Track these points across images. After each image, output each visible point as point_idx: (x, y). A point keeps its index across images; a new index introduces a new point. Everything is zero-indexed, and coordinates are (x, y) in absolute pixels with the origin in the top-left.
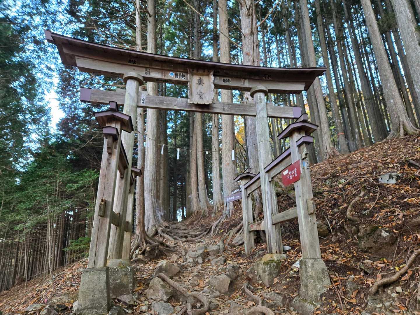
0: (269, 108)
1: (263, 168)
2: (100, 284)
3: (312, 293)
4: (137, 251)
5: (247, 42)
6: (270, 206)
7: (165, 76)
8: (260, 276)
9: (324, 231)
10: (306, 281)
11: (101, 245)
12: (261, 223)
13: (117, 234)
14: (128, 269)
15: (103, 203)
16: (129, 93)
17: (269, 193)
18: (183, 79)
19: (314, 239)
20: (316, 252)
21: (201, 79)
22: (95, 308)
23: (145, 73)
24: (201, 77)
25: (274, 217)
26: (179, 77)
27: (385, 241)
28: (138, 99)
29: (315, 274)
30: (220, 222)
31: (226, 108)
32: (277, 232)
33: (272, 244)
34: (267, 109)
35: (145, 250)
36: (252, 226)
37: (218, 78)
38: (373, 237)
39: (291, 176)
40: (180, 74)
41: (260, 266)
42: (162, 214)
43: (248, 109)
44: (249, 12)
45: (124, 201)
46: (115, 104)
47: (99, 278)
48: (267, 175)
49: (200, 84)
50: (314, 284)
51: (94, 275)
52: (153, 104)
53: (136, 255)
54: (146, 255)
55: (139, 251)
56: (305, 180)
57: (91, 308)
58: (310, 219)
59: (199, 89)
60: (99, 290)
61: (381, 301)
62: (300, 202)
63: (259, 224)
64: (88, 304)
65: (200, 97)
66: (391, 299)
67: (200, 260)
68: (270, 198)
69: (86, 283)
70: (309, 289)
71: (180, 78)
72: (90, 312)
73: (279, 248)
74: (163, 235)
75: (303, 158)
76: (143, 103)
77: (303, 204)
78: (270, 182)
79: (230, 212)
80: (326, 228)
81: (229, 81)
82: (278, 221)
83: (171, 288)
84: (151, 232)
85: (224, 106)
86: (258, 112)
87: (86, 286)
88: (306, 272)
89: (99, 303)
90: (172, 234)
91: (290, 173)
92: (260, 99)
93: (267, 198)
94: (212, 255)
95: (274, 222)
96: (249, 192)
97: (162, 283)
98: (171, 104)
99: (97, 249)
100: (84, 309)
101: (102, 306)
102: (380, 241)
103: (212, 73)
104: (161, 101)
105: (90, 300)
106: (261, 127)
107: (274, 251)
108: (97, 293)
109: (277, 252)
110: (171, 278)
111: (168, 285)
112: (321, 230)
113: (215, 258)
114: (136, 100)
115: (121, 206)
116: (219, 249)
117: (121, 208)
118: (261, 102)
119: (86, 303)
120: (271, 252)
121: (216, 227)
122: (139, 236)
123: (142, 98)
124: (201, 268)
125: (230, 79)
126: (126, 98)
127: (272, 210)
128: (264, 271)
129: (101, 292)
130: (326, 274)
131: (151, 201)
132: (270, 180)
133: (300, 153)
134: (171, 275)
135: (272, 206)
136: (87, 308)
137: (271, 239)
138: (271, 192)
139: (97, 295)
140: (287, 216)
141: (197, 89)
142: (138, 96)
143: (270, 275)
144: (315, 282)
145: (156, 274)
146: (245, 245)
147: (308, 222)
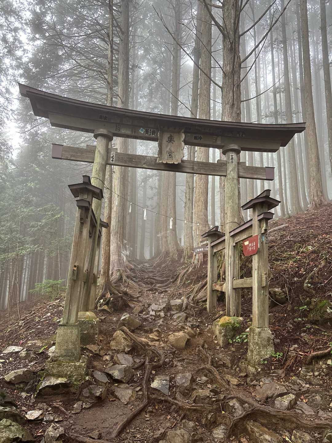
0: (240, 168)
1: (228, 231)
2: (73, 338)
3: (256, 358)
4: (102, 301)
5: (227, 81)
6: (232, 271)
7: (135, 132)
8: (216, 336)
9: (282, 298)
10: (252, 347)
11: (74, 304)
12: (223, 284)
13: (85, 289)
14: (94, 322)
15: (75, 269)
16: (99, 151)
17: (232, 257)
18: (153, 136)
19: (264, 310)
20: (264, 322)
21: (171, 136)
22: (69, 356)
23: (115, 129)
24: (172, 134)
25: (235, 282)
26: (149, 133)
27: (329, 317)
28: (107, 156)
29: (261, 341)
30: (187, 271)
31: (196, 168)
32: (236, 296)
33: (231, 307)
34: (238, 169)
35: (109, 300)
36: (215, 286)
37: (189, 134)
38: (320, 312)
39: (250, 248)
40: (150, 130)
41: (217, 327)
42: (128, 253)
43: (218, 169)
44: (231, 46)
45: (92, 259)
46: (88, 178)
47: (71, 332)
48: (231, 239)
49: (170, 141)
50: (259, 350)
51: (67, 329)
52: (122, 162)
53: (100, 305)
54: (110, 305)
55: (103, 301)
56: (263, 254)
57: (65, 356)
58: (262, 291)
59: (169, 148)
60: (71, 342)
61: (313, 371)
62: (255, 274)
63: (221, 285)
64: (63, 352)
65: (170, 155)
66: (321, 370)
67: (162, 314)
68: (232, 263)
69: (62, 336)
70: (254, 354)
71: (150, 135)
72: (64, 359)
73: (237, 311)
74: (128, 280)
75: (262, 233)
76: (112, 161)
77: (258, 276)
78: (234, 246)
79: (198, 262)
80: (283, 296)
81: (201, 138)
82: (238, 287)
83: (132, 341)
84: (114, 277)
85: (193, 166)
86: (228, 172)
87: (61, 338)
88: (253, 339)
89: (72, 353)
90: (137, 280)
91: (250, 245)
92: (232, 158)
93: (229, 262)
94: (174, 310)
95: (235, 287)
96: (215, 251)
97: (124, 336)
98: (140, 162)
99: (70, 308)
100: (59, 357)
101: (74, 355)
102: (326, 316)
103: (183, 131)
104: (130, 159)
105: (65, 350)
106: (230, 189)
107: (231, 313)
108: (70, 344)
109: (234, 315)
110: (133, 331)
111: (129, 338)
112: (280, 298)
113: (177, 313)
114: (105, 158)
115: (89, 264)
116: (182, 304)
117: (89, 265)
118: (232, 162)
119: (61, 352)
120: (229, 315)
121: (183, 276)
122: (103, 286)
123: (112, 156)
124: (162, 323)
125: (202, 136)
126: (96, 155)
127: (234, 274)
128: (220, 333)
129: (74, 344)
130: (270, 342)
131: (116, 245)
132: (234, 244)
133: (260, 227)
134: (132, 328)
135: (234, 270)
136: (62, 356)
137: (231, 302)
138: (234, 257)
139: (71, 346)
140: (245, 284)
141: (167, 146)
142: (108, 153)
143: (225, 337)
144: (259, 348)
145: (120, 327)
146: (208, 303)
147: (261, 294)
